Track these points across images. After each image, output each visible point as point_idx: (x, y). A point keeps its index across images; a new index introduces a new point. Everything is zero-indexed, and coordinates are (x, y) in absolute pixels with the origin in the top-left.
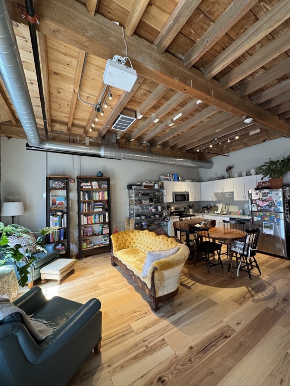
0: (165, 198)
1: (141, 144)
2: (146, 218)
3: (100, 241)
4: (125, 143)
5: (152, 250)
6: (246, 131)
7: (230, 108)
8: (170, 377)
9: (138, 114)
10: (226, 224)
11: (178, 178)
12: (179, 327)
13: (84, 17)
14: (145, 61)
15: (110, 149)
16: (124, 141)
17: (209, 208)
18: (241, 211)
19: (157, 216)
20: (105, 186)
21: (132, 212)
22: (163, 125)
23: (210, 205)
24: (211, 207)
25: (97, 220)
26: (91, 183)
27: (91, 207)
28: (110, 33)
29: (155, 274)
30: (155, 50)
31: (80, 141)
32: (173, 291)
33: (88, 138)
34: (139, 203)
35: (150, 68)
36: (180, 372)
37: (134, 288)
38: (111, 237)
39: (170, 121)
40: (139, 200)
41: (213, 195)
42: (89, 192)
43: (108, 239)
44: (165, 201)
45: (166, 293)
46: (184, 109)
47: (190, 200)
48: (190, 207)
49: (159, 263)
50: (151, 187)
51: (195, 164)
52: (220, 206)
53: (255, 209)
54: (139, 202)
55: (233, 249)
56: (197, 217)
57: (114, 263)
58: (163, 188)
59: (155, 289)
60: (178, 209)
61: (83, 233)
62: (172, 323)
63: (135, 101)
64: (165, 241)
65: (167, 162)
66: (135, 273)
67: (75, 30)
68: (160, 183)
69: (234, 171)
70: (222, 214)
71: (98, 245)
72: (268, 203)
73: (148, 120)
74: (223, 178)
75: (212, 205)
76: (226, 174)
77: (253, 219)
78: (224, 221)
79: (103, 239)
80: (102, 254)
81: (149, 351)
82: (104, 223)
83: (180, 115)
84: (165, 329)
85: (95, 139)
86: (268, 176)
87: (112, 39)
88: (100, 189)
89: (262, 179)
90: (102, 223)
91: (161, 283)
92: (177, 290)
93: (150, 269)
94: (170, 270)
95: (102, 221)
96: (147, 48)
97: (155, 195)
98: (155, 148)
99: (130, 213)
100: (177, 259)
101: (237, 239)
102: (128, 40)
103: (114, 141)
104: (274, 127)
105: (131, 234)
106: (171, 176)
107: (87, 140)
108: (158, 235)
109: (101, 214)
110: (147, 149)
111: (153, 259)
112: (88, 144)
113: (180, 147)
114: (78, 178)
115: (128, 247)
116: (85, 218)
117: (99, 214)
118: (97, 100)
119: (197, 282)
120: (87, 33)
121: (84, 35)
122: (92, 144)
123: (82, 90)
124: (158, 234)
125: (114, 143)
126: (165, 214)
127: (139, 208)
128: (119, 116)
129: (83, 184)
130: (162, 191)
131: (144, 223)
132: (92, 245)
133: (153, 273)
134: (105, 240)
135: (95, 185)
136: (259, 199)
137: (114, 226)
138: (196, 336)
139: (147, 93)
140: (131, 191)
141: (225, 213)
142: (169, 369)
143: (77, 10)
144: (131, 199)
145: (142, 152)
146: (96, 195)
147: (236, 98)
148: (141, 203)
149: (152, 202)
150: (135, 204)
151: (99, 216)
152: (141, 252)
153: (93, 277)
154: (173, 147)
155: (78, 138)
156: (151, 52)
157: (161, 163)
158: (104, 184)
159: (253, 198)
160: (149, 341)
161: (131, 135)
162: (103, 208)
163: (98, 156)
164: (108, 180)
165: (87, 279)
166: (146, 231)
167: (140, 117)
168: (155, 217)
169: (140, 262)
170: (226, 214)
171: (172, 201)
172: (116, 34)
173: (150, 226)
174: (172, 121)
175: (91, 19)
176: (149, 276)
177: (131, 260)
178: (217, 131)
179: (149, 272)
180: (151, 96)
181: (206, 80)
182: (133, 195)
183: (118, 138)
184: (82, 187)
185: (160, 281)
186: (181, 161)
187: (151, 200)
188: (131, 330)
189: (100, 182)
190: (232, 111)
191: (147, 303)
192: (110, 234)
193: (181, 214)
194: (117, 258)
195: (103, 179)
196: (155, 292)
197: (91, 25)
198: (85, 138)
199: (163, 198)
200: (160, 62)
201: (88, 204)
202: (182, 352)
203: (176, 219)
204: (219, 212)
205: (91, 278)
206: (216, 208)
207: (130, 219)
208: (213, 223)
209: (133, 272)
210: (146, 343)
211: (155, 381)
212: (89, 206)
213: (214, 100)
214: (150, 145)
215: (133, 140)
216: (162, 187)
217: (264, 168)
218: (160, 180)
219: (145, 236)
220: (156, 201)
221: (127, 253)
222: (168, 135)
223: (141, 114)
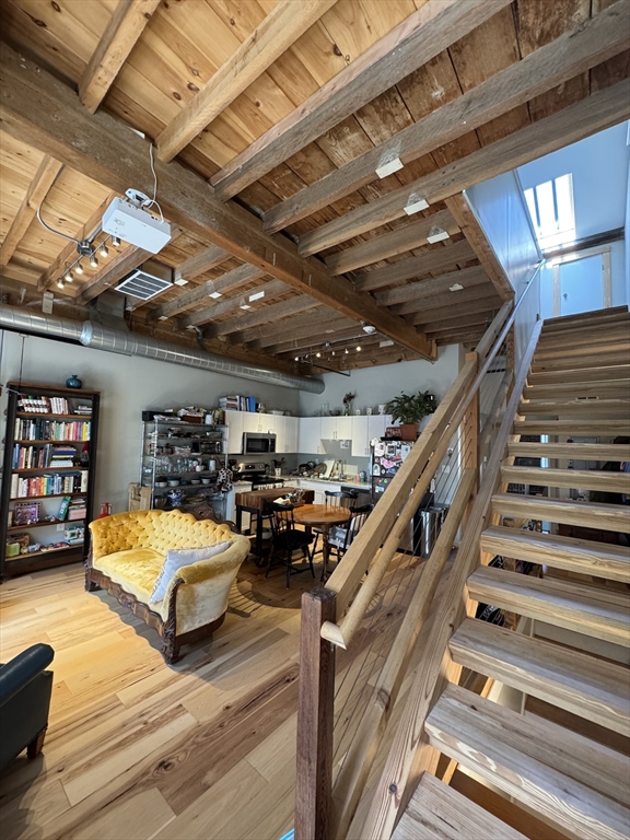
0: (225, 444)
1: (182, 328)
2: (180, 484)
3: (60, 537)
4: (147, 320)
5: (176, 548)
6: (374, 340)
7: (340, 306)
8: (182, 756)
9: (178, 276)
10: (329, 497)
11: (257, 405)
12: (212, 682)
13: (70, 112)
14: (190, 209)
15: (107, 332)
16: (144, 315)
17: (311, 467)
18: (362, 474)
19: (205, 481)
20: (88, 410)
21: (150, 471)
22: (229, 304)
23: (314, 463)
24: (315, 466)
25: (55, 489)
26: (49, 401)
27: (41, 456)
28: (123, 149)
29: (179, 591)
30: (211, 193)
31: (27, 300)
32: (212, 620)
33: (52, 296)
34: (167, 453)
35: (200, 224)
36: (200, 745)
37: (134, 630)
38: (90, 526)
39: (243, 301)
40: (167, 446)
41: (320, 444)
42: (41, 422)
43: (82, 531)
44: (225, 452)
45: (197, 626)
46: (268, 286)
47: (277, 451)
48: (277, 464)
49: (187, 569)
50: (198, 420)
51: (292, 382)
52: (330, 464)
53: (377, 473)
54: (167, 450)
55: (331, 541)
56: (286, 484)
57: (93, 584)
58: (224, 423)
59: (175, 620)
60: (253, 467)
61: (13, 519)
62: (201, 677)
63: (173, 253)
64: (210, 531)
65: (236, 373)
66: (139, 598)
67: (50, 132)
68: (217, 413)
69: (357, 404)
70: (331, 479)
71: (53, 545)
72: (395, 464)
73: (198, 290)
74: (338, 414)
75: (317, 461)
76: (343, 407)
77: (373, 489)
78: (327, 493)
79: (69, 533)
80: (63, 568)
81: (148, 730)
82: (76, 494)
83: (261, 295)
84: (187, 689)
85: (70, 301)
86: (399, 419)
87: (126, 160)
88: (72, 415)
89: (393, 423)
90: (68, 494)
91: (189, 608)
92: (221, 619)
93: (169, 584)
94: (208, 582)
95: (69, 488)
96: (196, 188)
97: (206, 436)
98: (214, 340)
99: (143, 474)
100: (223, 560)
101: (337, 524)
102: (159, 168)
103: (121, 314)
104: (408, 343)
105: (141, 520)
106: (243, 400)
107: (48, 301)
108: (198, 520)
109: (69, 475)
110: (195, 339)
111: (177, 565)
112: (50, 312)
113: (264, 346)
114: (11, 386)
115: (131, 547)
116: (23, 484)
117: (63, 473)
118: (85, 231)
119: (263, 604)
120: (76, 141)
121: (68, 143)
122: (59, 313)
123: (48, 204)
124: (198, 518)
125: (117, 318)
126: (221, 478)
127: (166, 463)
128: (134, 272)
129: (25, 401)
130: (222, 429)
131: (173, 496)
132: (36, 547)
133: (174, 592)
134: (73, 535)
135: (59, 405)
136: (384, 456)
137: (100, 503)
138: (239, 689)
139: (198, 245)
140: (150, 425)
141: (336, 477)
142: (182, 746)
143: (58, 97)
144: (148, 442)
145: (183, 345)
146: (58, 430)
147: (349, 292)
148: (172, 452)
149: (197, 451)
150: (158, 454)
151: (63, 479)
152: (159, 556)
153: (33, 619)
154: (251, 345)
155: (23, 292)
156: (203, 196)
157: (222, 373)
158: (82, 405)
159: (376, 454)
160: (151, 714)
161: (160, 308)
162: (74, 460)
163: (77, 342)
164: (95, 398)
165: (16, 625)
166: (174, 512)
167: (181, 282)
168: (201, 482)
169: (152, 576)
170: (338, 480)
171: (239, 452)
172: (137, 154)
173: (188, 502)
174: (247, 302)
175: (87, 117)
176: (167, 597)
177: (134, 571)
178: (328, 332)
179: (167, 590)
180: (205, 253)
181: (300, 257)
182: (155, 434)
183: (129, 309)
184: (23, 408)
185: (186, 604)
186: (263, 374)
187: (195, 448)
188: (118, 703)
189: (74, 401)
190: (342, 310)
191: (158, 652)
192: (88, 520)
193: (255, 477)
194: (100, 573)
195: (83, 394)
196: (174, 626)
197: (86, 129)
198: (42, 293)
199: (221, 444)
200: (218, 215)
201: (34, 449)
202: (209, 716)
203: (245, 487)
204: (327, 475)
205: (27, 621)
206: (323, 468)
207: (143, 485)
208: (309, 496)
209: (134, 596)
210: (145, 718)
211: (153, 769)
212: (36, 455)
213: (312, 290)
214: (203, 333)
215: (163, 318)
216: (221, 421)
217: (395, 404)
218: (218, 407)
219: (171, 523)
220: (206, 448)
221: (127, 559)
222: (240, 322)
223: (185, 279)
